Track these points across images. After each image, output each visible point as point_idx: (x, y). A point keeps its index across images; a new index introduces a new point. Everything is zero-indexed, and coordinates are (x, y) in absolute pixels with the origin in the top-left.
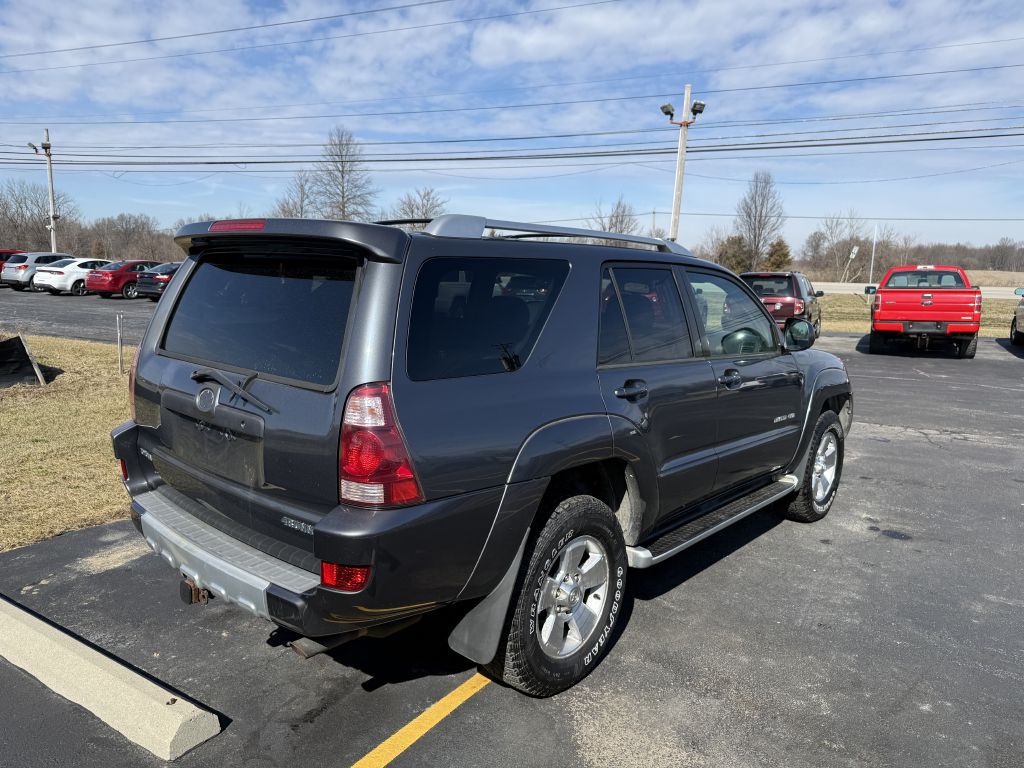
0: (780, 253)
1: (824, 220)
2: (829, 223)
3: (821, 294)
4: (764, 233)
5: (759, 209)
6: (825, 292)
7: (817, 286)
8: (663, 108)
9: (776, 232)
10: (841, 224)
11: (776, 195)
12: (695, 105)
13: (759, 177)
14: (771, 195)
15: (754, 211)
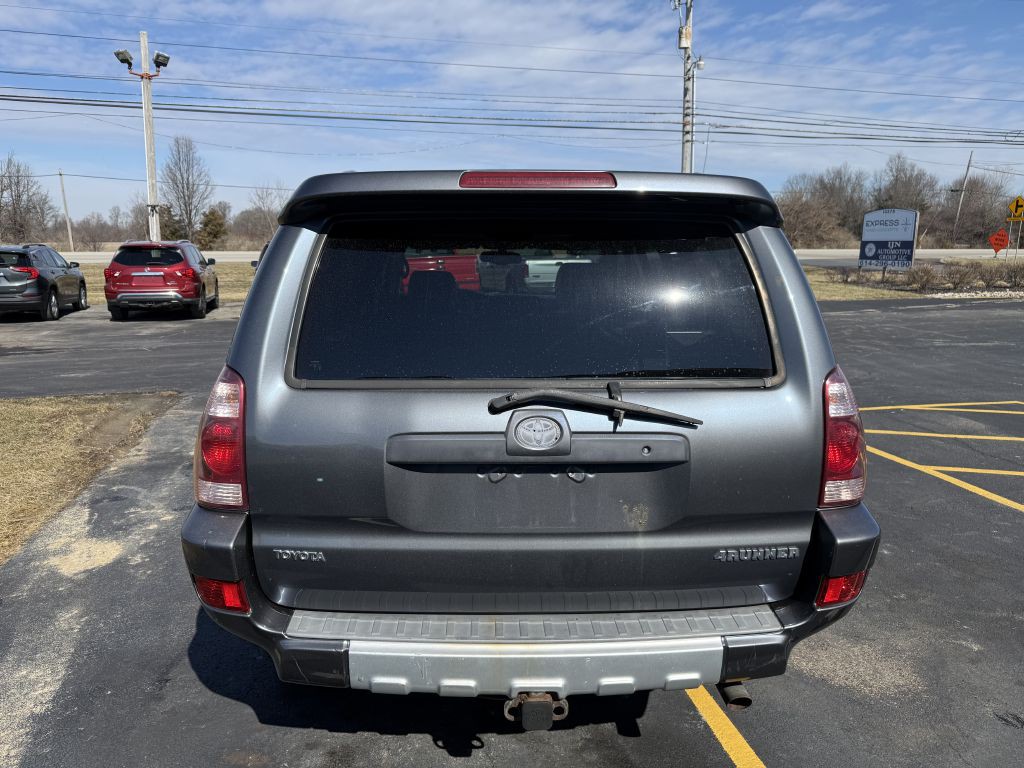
0: (215, 223)
1: (254, 190)
2: (259, 193)
3: (212, 262)
4: (195, 201)
5: (185, 176)
6: (217, 260)
7: (207, 255)
8: (117, 54)
9: (206, 201)
10: (270, 194)
11: (201, 162)
12: (158, 56)
13: (181, 142)
14: (195, 162)
15: (179, 177)
